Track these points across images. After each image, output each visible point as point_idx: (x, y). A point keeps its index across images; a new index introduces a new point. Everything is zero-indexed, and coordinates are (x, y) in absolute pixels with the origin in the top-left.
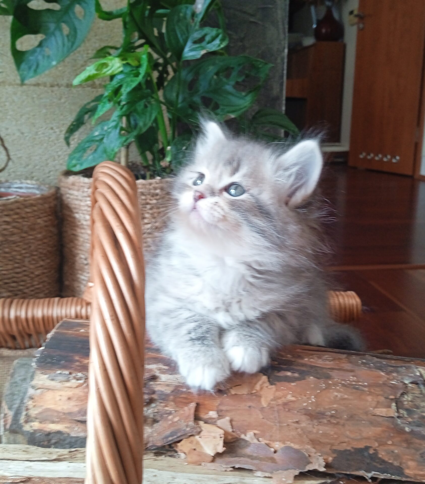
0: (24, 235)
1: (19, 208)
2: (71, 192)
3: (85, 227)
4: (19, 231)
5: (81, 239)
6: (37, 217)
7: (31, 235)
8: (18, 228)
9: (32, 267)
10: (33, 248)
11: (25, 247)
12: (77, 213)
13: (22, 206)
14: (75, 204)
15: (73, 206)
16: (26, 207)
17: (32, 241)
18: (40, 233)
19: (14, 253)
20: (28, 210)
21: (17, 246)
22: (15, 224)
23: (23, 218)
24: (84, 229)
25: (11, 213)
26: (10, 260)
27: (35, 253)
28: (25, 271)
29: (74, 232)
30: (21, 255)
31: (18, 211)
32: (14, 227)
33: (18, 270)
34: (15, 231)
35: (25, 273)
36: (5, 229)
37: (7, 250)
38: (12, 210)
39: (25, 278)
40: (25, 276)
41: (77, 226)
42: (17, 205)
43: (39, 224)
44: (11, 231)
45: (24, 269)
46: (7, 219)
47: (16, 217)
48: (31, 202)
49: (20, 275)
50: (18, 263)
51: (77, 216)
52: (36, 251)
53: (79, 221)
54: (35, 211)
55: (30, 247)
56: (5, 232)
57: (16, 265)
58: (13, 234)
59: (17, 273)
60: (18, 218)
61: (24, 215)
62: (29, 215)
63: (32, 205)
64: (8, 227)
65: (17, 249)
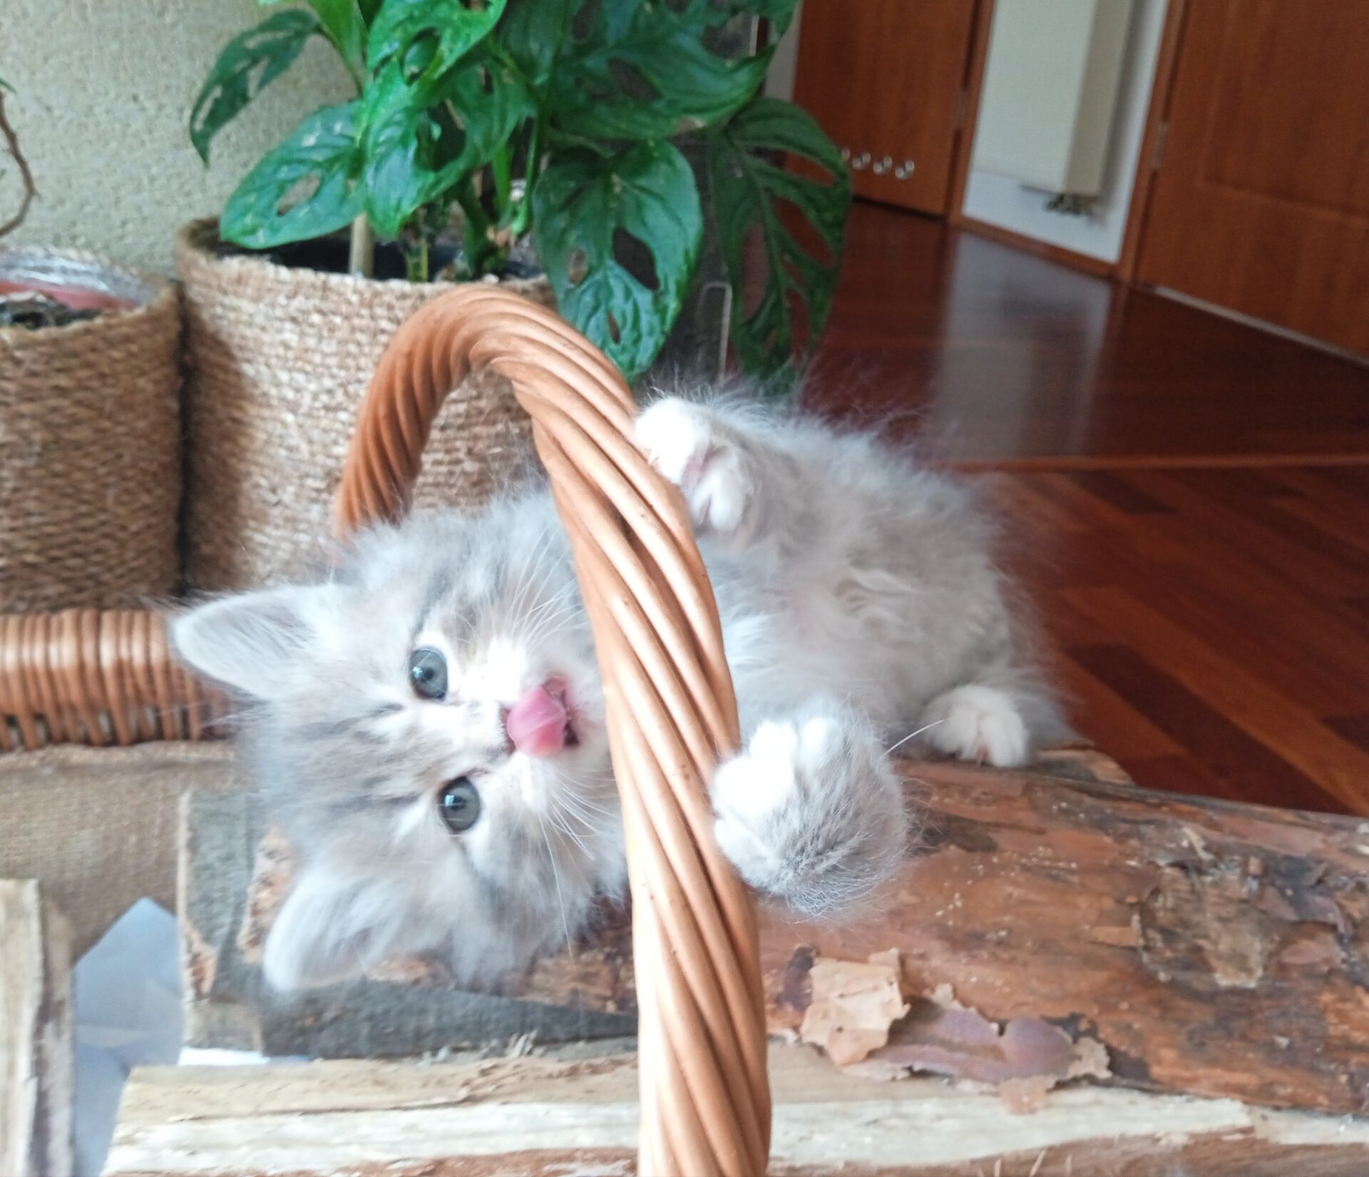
0: (106, 424)
1: (94, 350)
2: (229, 300)
3: (275, 402)
4: (92, 414)
5: (261, 436)
6: (137, 372)
7: (121, 423)
8: (89, 406)
9: (121, 510)
10: (127, 459)
11: (108, 456)
12: (248, 361)
13: (101, 345)
14: (243, 337)
15: (237, 340)
16: (111, 344)
17: (123, 440)
18: (145, 416)
19: (78, 476)
20: (116, 354)
21: (87, 455)
22: (81, 395)
23: (102, 376)
24: (269, 406)
25: (74, 362)
26: (69, 496)
27: (130, 473)
28: (103, 523)
29: (238, 414)
30: (95, 478)
31: (91, 357)
32: (79, 403)
33: (87, 522)
34: (82, 412)
35: (106, 529)
36: (54, 410)
37: (59, 467)
38: (75, 355)
39: (105, 543)
40: (105, 536)
41: (251, 398)
42: (90, 338)
43: (143, 391)
44: (71, 415)
45: (102, 517)
46: (63, 381)
47: (84, 373)
48: (125, 330)
49: (92, 536)
50: (85, 502)
51: (248, 369)
52: (133, 466)
53: (255, 385)
54: (132, 355)
55: (120, 456)
56: (56, 419)
57: (83, 509)
58: (75, 422)
59: (84, 530)
60: (90, 378)
61: (106, 370)
62: (119, 367)
63: (127, 339)
64: (65, 403)
65: (87, 463)
